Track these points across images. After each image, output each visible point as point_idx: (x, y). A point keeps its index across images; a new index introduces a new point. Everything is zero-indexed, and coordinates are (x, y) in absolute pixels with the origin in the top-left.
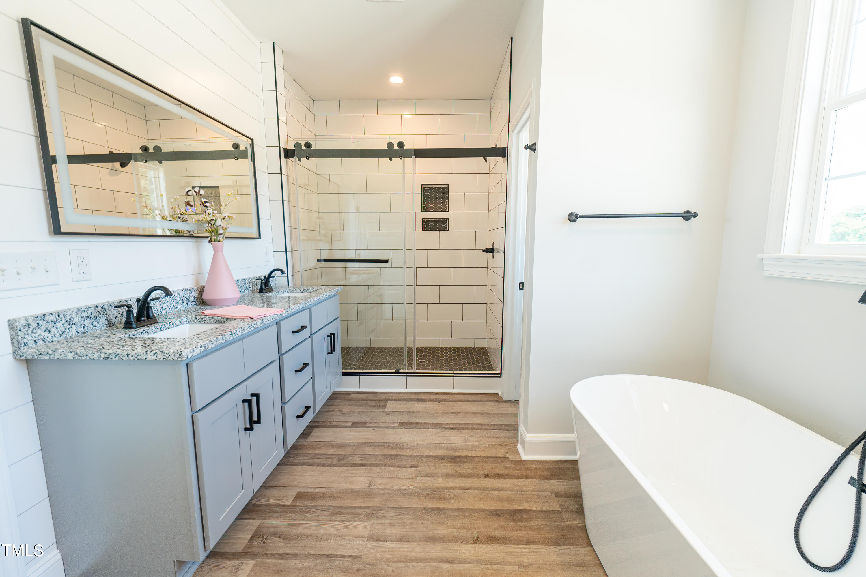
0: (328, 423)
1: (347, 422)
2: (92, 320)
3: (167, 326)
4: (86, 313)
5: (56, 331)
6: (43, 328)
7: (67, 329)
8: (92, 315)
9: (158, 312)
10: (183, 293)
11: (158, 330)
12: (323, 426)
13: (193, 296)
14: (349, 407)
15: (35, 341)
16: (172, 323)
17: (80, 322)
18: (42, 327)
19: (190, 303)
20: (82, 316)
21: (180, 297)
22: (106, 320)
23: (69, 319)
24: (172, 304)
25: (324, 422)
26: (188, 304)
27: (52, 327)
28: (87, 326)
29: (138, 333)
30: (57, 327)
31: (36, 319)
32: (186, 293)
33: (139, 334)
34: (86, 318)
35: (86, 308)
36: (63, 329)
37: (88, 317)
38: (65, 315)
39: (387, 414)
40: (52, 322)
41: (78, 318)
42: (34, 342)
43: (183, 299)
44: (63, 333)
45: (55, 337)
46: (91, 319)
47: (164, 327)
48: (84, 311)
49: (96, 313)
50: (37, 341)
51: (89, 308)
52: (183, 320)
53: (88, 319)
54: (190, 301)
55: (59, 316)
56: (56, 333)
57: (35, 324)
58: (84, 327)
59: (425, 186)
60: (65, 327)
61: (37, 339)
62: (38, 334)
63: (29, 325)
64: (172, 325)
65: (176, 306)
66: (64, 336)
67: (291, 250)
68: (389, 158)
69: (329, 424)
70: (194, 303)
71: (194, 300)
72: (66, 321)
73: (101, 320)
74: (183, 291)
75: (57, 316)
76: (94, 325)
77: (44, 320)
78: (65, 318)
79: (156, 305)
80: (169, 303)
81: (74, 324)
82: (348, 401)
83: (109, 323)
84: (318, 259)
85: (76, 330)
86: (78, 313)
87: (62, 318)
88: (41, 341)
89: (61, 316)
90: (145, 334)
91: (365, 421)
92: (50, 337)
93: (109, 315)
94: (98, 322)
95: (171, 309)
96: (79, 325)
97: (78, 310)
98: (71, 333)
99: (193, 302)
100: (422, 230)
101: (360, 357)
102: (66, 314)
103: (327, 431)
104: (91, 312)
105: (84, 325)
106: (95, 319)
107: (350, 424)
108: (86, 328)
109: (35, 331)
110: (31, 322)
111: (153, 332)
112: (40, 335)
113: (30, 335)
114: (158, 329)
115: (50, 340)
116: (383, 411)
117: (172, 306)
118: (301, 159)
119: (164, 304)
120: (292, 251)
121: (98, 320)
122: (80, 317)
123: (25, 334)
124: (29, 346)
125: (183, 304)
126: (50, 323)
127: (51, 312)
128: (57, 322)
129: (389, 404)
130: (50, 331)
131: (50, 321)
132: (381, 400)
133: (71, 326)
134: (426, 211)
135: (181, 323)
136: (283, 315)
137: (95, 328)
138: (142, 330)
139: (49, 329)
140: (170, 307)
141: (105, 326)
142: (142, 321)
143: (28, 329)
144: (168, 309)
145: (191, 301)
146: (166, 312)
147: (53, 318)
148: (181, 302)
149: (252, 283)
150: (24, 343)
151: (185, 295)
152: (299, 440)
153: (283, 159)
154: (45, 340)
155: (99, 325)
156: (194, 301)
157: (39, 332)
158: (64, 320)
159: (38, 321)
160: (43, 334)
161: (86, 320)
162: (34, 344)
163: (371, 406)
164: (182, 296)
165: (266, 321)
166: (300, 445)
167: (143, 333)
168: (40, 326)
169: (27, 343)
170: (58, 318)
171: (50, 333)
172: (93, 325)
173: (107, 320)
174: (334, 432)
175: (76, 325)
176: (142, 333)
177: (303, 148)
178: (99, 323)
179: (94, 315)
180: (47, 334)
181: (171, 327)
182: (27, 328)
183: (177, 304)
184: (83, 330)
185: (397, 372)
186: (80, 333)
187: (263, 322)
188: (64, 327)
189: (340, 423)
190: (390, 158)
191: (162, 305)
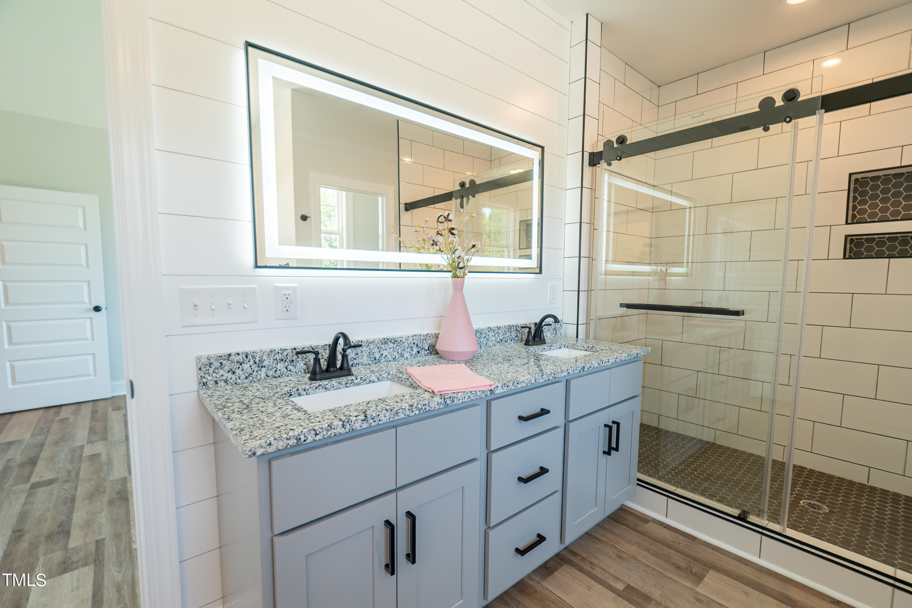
0: (588, 564)
1: (619, 579)
2: (287, 364)
3: (356, 381)
4: (280, 356)
5: (241, 373)
6: (227, 368)
7: (255, 371)
8: (287, 358)
9: (375, 359)
10: (413, 339)
11: (342, 386)
12: (579, 566)
13: (428, 343)
14: (634, 548)
15: (216, 382)
16: (364, 378)
17: (271, 365)
18: (225, 367)
19: (423, 352)
20: (275, 358)
21: (409, 343)
22: (304, 364)
23: (259, 361)
24: (396, 352)
25: (583, 559)
26: (419, 352)
27: (237, 368)
28: (280, 370)
29: (310, 387)
30: (243, 368)
31: (219, 358)
32: (417, 340)
33: (312, 389)
34: (279, 361)
35: (281, 350)
36: (249, 371)
37: (282, 360)
38: (254, 357)
39: (699, 600)
40: (238, 362)
41: (270, 360)
42: (214, 382)
43: (413, 346)
44: (249, 376)
45: (240, 379)
46: (286, 362)
47: (351, 383)
48: (278, 353)
49: (293, 356)
50: (218, 382)
51: (284, 350)
52: (382, 376)
53: (282, 363)
54: (422, 349)
55: (247, 357)
56: (241, 374)
57: (218, 364)
58: (276, 371)
59: (859, 176)
60: (253, 370)
61: (218, 379)
62: (220, 374)
63: (211, 364)
64: (364, 381)
65: (401, 353)
66: (251, 378)
67: (587, 290)
68: (762, 128)
69: (587, 568)
70: (428, 351)
71: (428, 348)
72: (255, 363)
73: (298, 364)
74: (413, 337)
75: (244, 356)
76: (289, 369)
77: (228, 360)
78: (254, 359)
79: (373, 351)
80: (392, 350)
81: (264, 367)
82: (639, 534)
83: (308, 368)
84: (621, 304)
85: (266, 373)
86: (270, 354)
87: (250, 359)
88: (223, 382)
89: (250, 357)
90: (320, 389)
91: (649, 595)
92: (234, 379)
93: (309, 360)
94: (295, 366)
95: (394, 357)
96: (270, 368)
97: (271, 351)
98: (260, 376)
99: (426, 350)
100: (844, 258)
101: (690, 457)
102: (256, 355)
103: (579, 581)
104: (287, 355)
105: (277, 368)
106: (291, 363)
107: (620, 587)
108: (278, 372)
109: (217, 371)
110: (214, 361)
111: (334, 388)
112: (222, 375)
113: (211, 375)
114: (341, 384)
115: (233, 382)
116: (691, 587)
117: (396, 353)
118: (611, 162)
119: (385, 351)
120: (589, 291)
121: (295, 364)
122: (272, 359)
123: (205, 373)
124: (208, 386)
125: (412, 352)
126: (236, 363)
127: (238, 352)
128: (243, 363)
129: (711, 577)
130: (234, 373)
131: (235, 361)
132: (697, 560)
133: (260, 368)
134: (857, 222)
135: (378, 379)
136: (497, 392)
137: (289, 372)
138: (318, 384)
139: (233, 369)
140: (392, 355)
141: (303, 371)
142: (330, 372)
143: (209, 368)
144: (390, 357)
145: (425, 349)
146: (386, 360)
147: (240, 358)
148: (409, 350)
149: (520, 331)
150: (204, 383)
151: (417, 342)
152: (534, 577)
153: (587, 167)
154: (228, 382)
155: (294, 370)
156: (428, 350)
157: (222, 372)
158: (252, 362)
159: (222, 361)
160: (226, 375)
161: (279, 364)
162: (214, 385)
163: (673, 564)
164: (412, 342)
165: (453, 401)
166: (530, 586)
167: (318, 389)
168: (224, 366)
169: (206, 382)
170: (245, 358)
171: (235, 374)
172: (287, 370)
173: (306, 365)
174: (589, 588)
175: (266, 368)
176: (316, 388)
177: (616, 145)
178: (295, 368)
179: (289, 358)
180: (230, 375)
181: (362, 384)
182: (207, 368)
183: (403, 352)
184: (275, 374)
185: (742, 517)
186: (271, 377)
187: (445, 402)
188: (251, 369)
189: (607, 575)
190: (765, 126)
191: (381, 352)
